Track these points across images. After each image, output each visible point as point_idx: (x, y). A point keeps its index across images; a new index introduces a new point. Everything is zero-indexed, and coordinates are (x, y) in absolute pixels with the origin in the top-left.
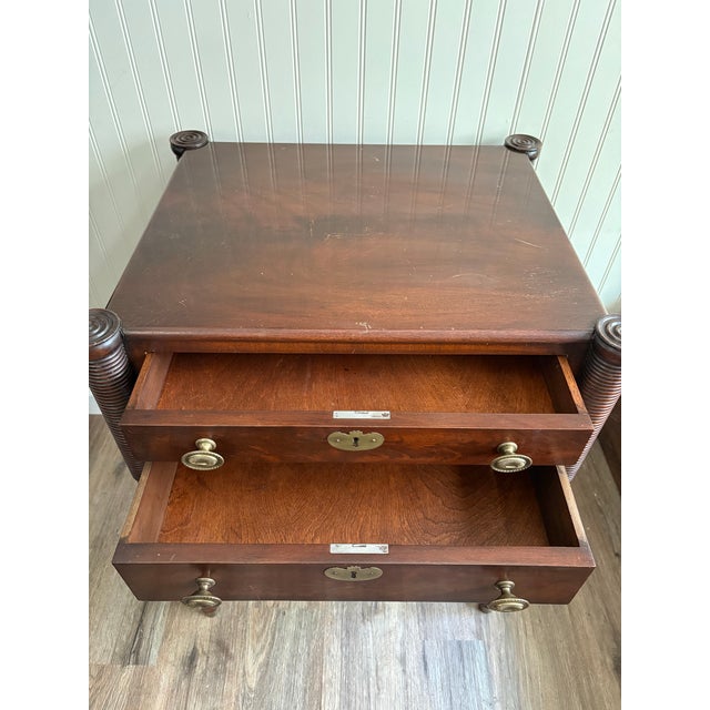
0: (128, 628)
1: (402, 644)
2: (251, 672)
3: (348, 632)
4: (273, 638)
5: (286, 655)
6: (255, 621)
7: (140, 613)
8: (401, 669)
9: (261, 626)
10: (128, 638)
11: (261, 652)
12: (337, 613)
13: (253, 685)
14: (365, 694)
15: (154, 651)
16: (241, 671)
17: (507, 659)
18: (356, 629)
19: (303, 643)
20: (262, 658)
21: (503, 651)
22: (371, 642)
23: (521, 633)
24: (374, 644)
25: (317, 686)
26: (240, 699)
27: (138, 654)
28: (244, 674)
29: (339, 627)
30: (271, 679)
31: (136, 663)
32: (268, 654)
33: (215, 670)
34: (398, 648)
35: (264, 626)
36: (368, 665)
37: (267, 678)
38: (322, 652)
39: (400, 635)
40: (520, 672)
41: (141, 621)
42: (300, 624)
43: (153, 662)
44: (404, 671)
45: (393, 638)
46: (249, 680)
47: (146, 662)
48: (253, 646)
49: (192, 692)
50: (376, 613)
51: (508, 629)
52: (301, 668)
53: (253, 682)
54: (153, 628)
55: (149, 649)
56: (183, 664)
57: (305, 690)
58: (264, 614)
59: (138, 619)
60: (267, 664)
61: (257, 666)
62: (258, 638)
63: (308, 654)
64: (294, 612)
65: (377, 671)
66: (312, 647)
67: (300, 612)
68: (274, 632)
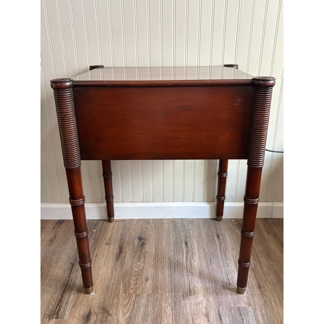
0: (54, 303)
1: (206, 308)
2: (121, 321)
3: (175, 303)
4: (134, 306)
5: (141, 314)
6: (123, 299)
7: (60, 296)
8: (206, 319)
9: (127, 301)
10: (53, 307)
11: (127, 312)
12: (169, 296)
15: (67, 313)
16: (116, 321)
17: (267, 315)
18: (180, 302)
19: (150, 308)
20: (127, 316)
21: (264, 311)
22: (189, 308)
23: (273, 303)
24: (190, 309)
27: (58, 314)
28: (118, 322)
29: (170, 301)
31: (57, 318)
32: (131, 313)
33: (101, 321)
34: (204, 310)
35: (129, 301)
36: (187, 318)
38: (161, 312)
39: (204, 305)
40: (275, 321)
41: (61, 300)
42: (149, 300)
43: (66, 317)
44: (208, 320)
45: (201, 306)
47: (62, 317)
48: (122, 310)
50: (190, 295)
51: (265, 302)
52: (149, 319)
54: (67, 303)
55: (64, 312)
56: (83, 318)
58: (128, 295)
59: (59, 299)
60: (130, 318)
61: (125, 319)
62: (125, 306)
63: (154, 313)
64: (145, 295)
65: (193, 320)
66: (155, 310)
67: (149, 295)
68: (134, 304)
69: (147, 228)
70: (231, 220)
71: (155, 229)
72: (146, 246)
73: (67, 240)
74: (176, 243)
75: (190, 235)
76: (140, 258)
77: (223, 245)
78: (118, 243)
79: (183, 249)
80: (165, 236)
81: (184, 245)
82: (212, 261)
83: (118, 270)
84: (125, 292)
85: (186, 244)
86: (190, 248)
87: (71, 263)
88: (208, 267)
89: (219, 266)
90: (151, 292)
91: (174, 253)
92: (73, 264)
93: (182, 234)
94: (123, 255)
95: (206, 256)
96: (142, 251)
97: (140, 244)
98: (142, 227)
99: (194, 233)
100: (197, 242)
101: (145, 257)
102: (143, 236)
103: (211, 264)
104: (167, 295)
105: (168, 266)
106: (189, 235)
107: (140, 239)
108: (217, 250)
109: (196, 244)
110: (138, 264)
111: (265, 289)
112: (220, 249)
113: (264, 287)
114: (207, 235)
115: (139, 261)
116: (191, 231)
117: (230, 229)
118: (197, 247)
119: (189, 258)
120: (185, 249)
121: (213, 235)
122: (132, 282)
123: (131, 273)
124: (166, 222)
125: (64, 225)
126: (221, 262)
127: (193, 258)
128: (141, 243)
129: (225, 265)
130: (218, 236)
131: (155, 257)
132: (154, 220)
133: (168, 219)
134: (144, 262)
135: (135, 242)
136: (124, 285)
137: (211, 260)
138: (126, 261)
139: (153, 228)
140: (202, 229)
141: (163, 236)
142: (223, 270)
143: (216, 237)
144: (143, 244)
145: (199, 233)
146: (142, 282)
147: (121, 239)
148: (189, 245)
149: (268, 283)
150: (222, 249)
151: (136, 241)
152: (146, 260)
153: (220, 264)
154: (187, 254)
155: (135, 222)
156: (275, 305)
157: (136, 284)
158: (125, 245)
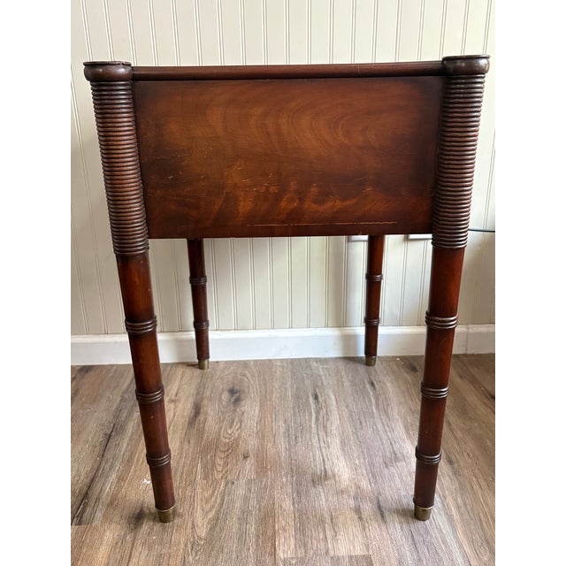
1: (356, 499)
2: (200, 525)
3: (298, 493)
4: (223, 500)
5: (237, 511)
6: (202, 488)
7: (85, 488)
8: (356, 517)
9: (210, 492)
11: (211, 510)
12: (287, 481)
13: (203, 535)
14: (321, 536)
15: (99, 515)
16: (190, 525)
17: (465, 505)
18: (307, 491)
19: (253, 503)
20: (210, 515)
21: (459, 500)
22: (324, 499)
23: (476, 487)
24: (327, 501)
25: (270, 533)
26: (189, 546)
27: (82, 517)
28: (193, 526)
29: (290, 490)
30: (222, 530)
31: (80, 524)
32: (218, 512)
34: (352, 502)
35: (213, 492)
36: (322, 516)
37: (217, 529)
38: (273, 508)
39: (352, 494)
40: (481, 515)
41: (87, 493)
42: (250, 489)
43: (96, 522)
44: (360, 518)
45: (345, 495)
46: (198, 531)
47: (90, 521)
48: (202, 506)
49: (138, 543)
50: (326, 480)
51: (461, 485)
52: (252, 520)
53: (202, 532)
54: (98, 499)
55: (93, 513)
56: (129, 522)
57: (258, 536)
58: (212, 484)
59: (83, 492)
60: (216, 518)
61: (206, 520)
62: (207, 501)
63: (260, 510)
64: (242, 482)
65: (332, 519)
66: (263, 505)
67: (249, 482)
68: (224, 495)
69: (245, 375)
70: (394, 358)
71: (259, 376)
72: (243, 403)
73: (99, 398)
74: (297, 397)
75: (322, 383)
76: (233, 422)
77: (382, 398)
78: (191, 400)
79: (309, 405)
80: (277, 386)
81: (311, 399)
82: (364, 424)
83: (192, 442)
84: (206, 477)
85: (316, 397)
86: (323, 404)
87: (106, 434)
88: (356, 433)
89: (376, 430)
90: (253, 476)
91: (295, 413)
92: (110, 435)
93: (308, 382)
94: (201, 417)
95: (351, 416)
96: (235, 410)
97: (232, 400)
98: (236, 373)
99: (328, 381)
100: (335, 395)
101: (241, 422)
102: (237, 388)
103: (362, 429)
104: (284, 480)
105: (284, 433)
106: (320, 384)
107: (232, 392)
108: (371, 405)
109: (333, 397)
110: (229, 432)
111: (459, 466)
112: (377, 405)
113: (458, 461)
114: (353, 383)
115: (231, 428)
116: (323, 378)
117: (393, 372)
118: (335, 403)
119: (321, 419)
120: (313, 406)
121: (364, 383)
122: (219, 461)
123: (217, 447)
124: (279, 364)
125: (92, 373)
126: (379, 425)
127: (328, 420)
128: (234, 398)
129: (387, 429)
130: (372, 384)
131: (261, 421)
132: (256, 361)
133: (282, 360)
134: (240, 427)
135: (223, 397)
136: (205, 467)
137: (361, 423)
138: (206, 428)
139: (256, 375)
140: (343, 373)
141: (273, 387)
142: (384, 436)
143: (368, 386)
144: (238, 400)
145: (338, 380)
146: (237, 461)
147: (197, 394)
148: (320, 399)
149: (465, 454)
150: (380, 403)
151: (226, 396)
152: (243, 425)
153: (377, 428)
154: (318, 413)
155: (222, 366)
156: (479, 491)
157: (226, 464)
158: (205, 402)
